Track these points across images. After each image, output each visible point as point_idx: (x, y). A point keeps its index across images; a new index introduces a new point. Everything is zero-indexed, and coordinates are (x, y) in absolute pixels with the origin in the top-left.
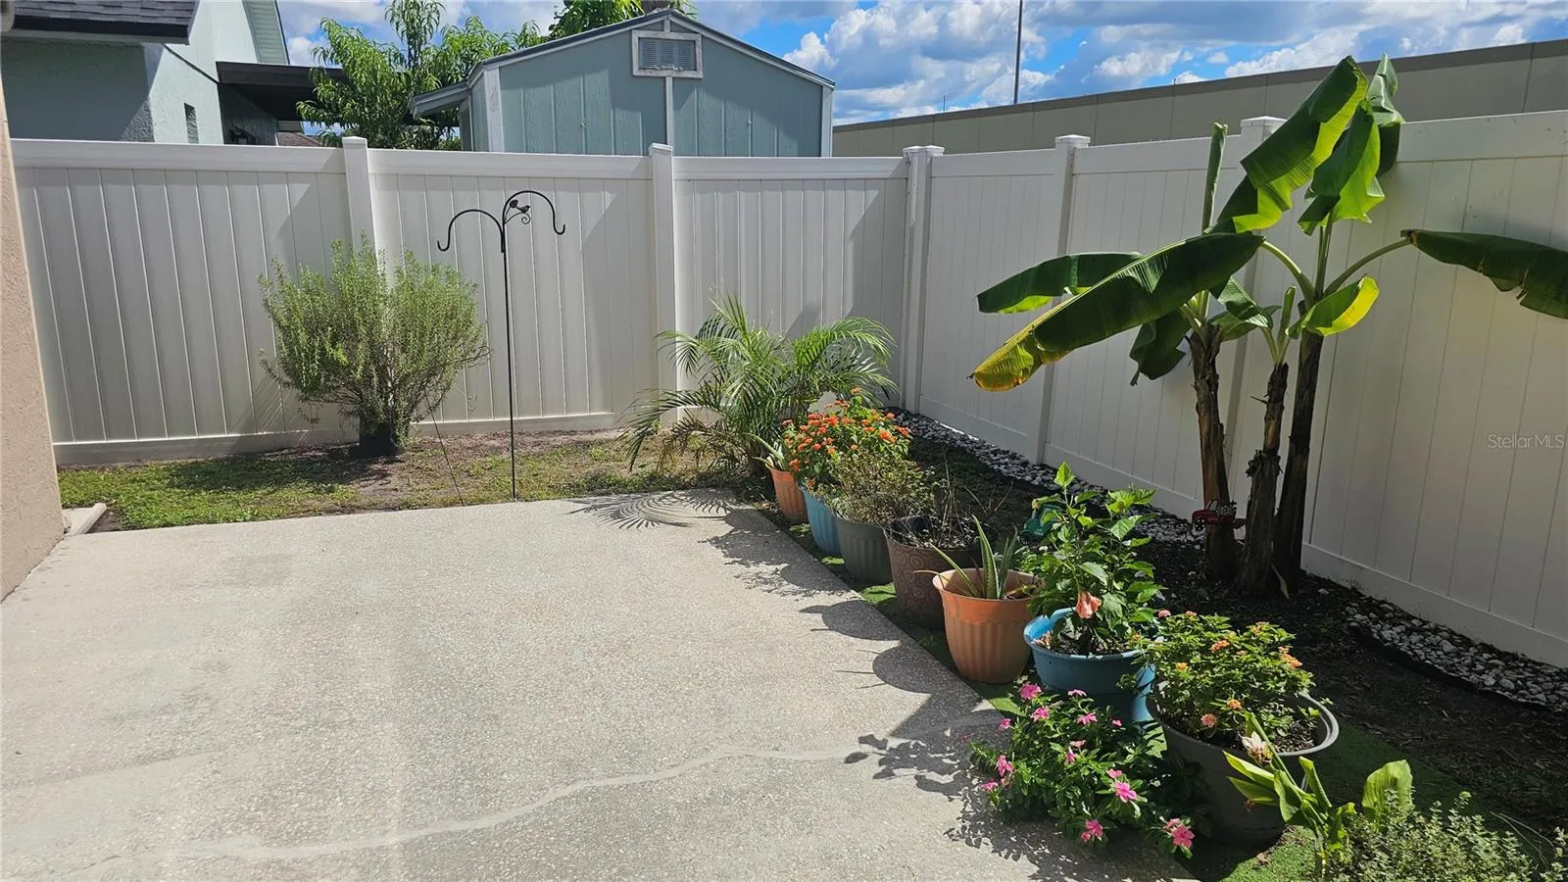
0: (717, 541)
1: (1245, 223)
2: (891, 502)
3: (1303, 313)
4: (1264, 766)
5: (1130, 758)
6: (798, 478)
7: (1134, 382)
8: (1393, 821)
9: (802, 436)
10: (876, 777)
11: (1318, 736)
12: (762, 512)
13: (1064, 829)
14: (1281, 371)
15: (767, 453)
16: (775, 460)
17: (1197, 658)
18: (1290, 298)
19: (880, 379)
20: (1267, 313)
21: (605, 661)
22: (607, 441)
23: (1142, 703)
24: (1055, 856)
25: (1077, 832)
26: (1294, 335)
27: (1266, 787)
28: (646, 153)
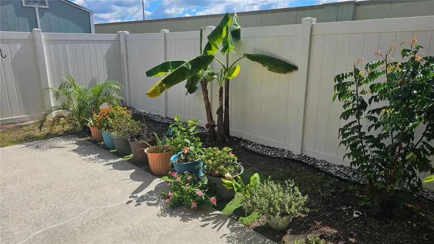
0: (74, 151)
1: (210, 53)
2: (129, 131)
3: (225, 74)
4: (230, 180)
5: (200, 185)
6: (100, 128)
7: (187, 94)
8: (257, 186)
9: (99, 116)
10: (136, 206)
11: (239, 172)
12: (88, 140)
13: (187, 207)
14: (222, 88)
15: (87, 122)
16: (90, 124)
17: (213, 158)
18: (222, 70)
19: (120, 98)
20: (217, 75)
21: (43, 192)
22: (29, 125)
23: (201, 171)
24: (185, 213)
25: (190, 206)
26: (223, 79)
27: (231, 185)
28: (32, 31)
